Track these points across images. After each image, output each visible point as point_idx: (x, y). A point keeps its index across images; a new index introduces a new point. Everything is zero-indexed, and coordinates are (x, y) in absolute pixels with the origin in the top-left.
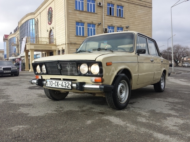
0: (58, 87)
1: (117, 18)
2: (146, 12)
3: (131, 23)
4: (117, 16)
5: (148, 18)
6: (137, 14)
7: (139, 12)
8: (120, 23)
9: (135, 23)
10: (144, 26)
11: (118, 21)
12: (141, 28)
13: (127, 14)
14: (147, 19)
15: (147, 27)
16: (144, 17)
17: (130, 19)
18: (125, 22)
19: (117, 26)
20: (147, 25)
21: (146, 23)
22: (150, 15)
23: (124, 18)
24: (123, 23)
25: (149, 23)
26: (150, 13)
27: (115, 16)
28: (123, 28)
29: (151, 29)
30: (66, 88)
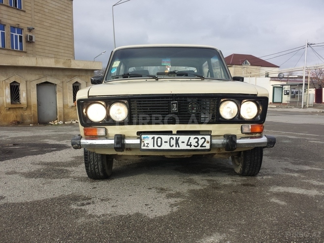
0: (177, 148)
1: (10, 10)
2: (64, 7)
3: (36, 21)
4: (9, 5)
5: (66, 17)
6: (48, 8)
7: (50, 5)
8: (16, 19)
9: (45, 24)
10: (59, 31)
11: (11, 14)
12: (55, 33)
13: (30, 5)
14: (64, 20)
15: (66, 33)
16: (60, 15)
17: (36, 14)
18: (26, 18)
19: (10, 24)
20: (65, 29)
21: (63, 26)
22: (70, 12)
23: (24, 11)
24: (22, 21)
25: (68, 27)
26: (69, 9)
27: (6, 4)
28: (22, 29)
29: (72, 38)
30: (199, 148)
